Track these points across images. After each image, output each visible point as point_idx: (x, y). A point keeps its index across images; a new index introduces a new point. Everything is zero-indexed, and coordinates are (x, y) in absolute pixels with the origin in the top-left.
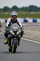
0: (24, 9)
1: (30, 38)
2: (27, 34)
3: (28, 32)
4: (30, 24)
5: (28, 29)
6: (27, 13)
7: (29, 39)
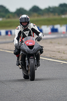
0: (50, 10)
1: (64, 58)
2: (59, 52)
3: (59, 49)
4: (62, 36)
5: (59, 44)
6: (57, 17)
7: (62, 60)
